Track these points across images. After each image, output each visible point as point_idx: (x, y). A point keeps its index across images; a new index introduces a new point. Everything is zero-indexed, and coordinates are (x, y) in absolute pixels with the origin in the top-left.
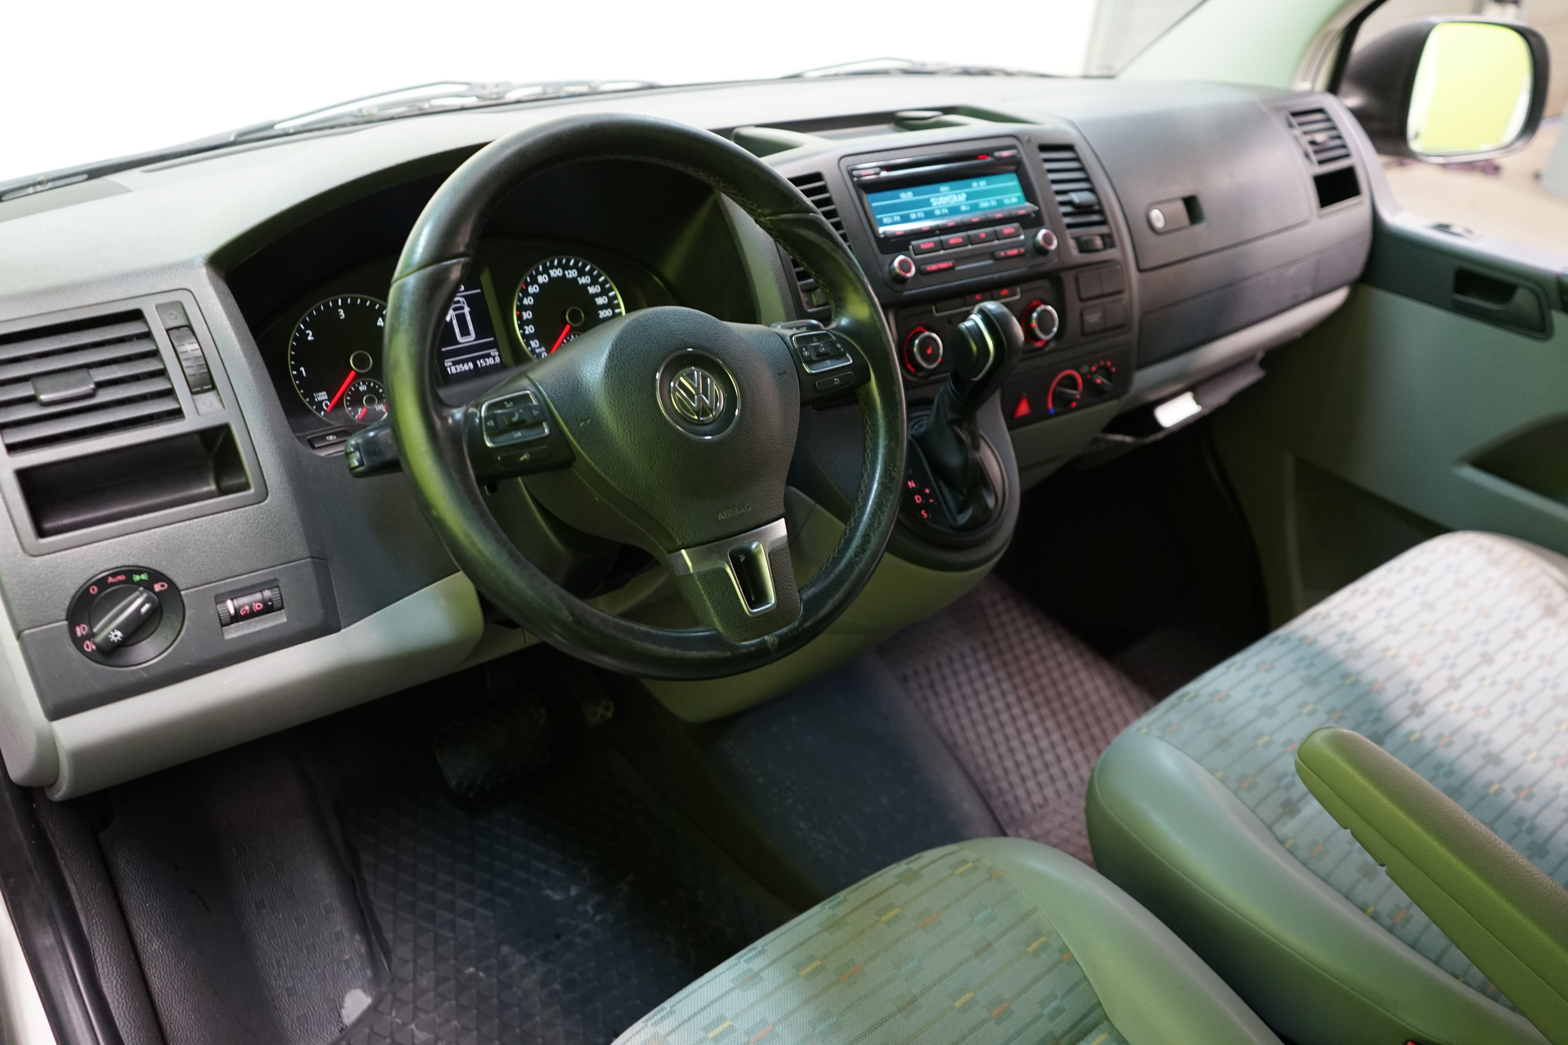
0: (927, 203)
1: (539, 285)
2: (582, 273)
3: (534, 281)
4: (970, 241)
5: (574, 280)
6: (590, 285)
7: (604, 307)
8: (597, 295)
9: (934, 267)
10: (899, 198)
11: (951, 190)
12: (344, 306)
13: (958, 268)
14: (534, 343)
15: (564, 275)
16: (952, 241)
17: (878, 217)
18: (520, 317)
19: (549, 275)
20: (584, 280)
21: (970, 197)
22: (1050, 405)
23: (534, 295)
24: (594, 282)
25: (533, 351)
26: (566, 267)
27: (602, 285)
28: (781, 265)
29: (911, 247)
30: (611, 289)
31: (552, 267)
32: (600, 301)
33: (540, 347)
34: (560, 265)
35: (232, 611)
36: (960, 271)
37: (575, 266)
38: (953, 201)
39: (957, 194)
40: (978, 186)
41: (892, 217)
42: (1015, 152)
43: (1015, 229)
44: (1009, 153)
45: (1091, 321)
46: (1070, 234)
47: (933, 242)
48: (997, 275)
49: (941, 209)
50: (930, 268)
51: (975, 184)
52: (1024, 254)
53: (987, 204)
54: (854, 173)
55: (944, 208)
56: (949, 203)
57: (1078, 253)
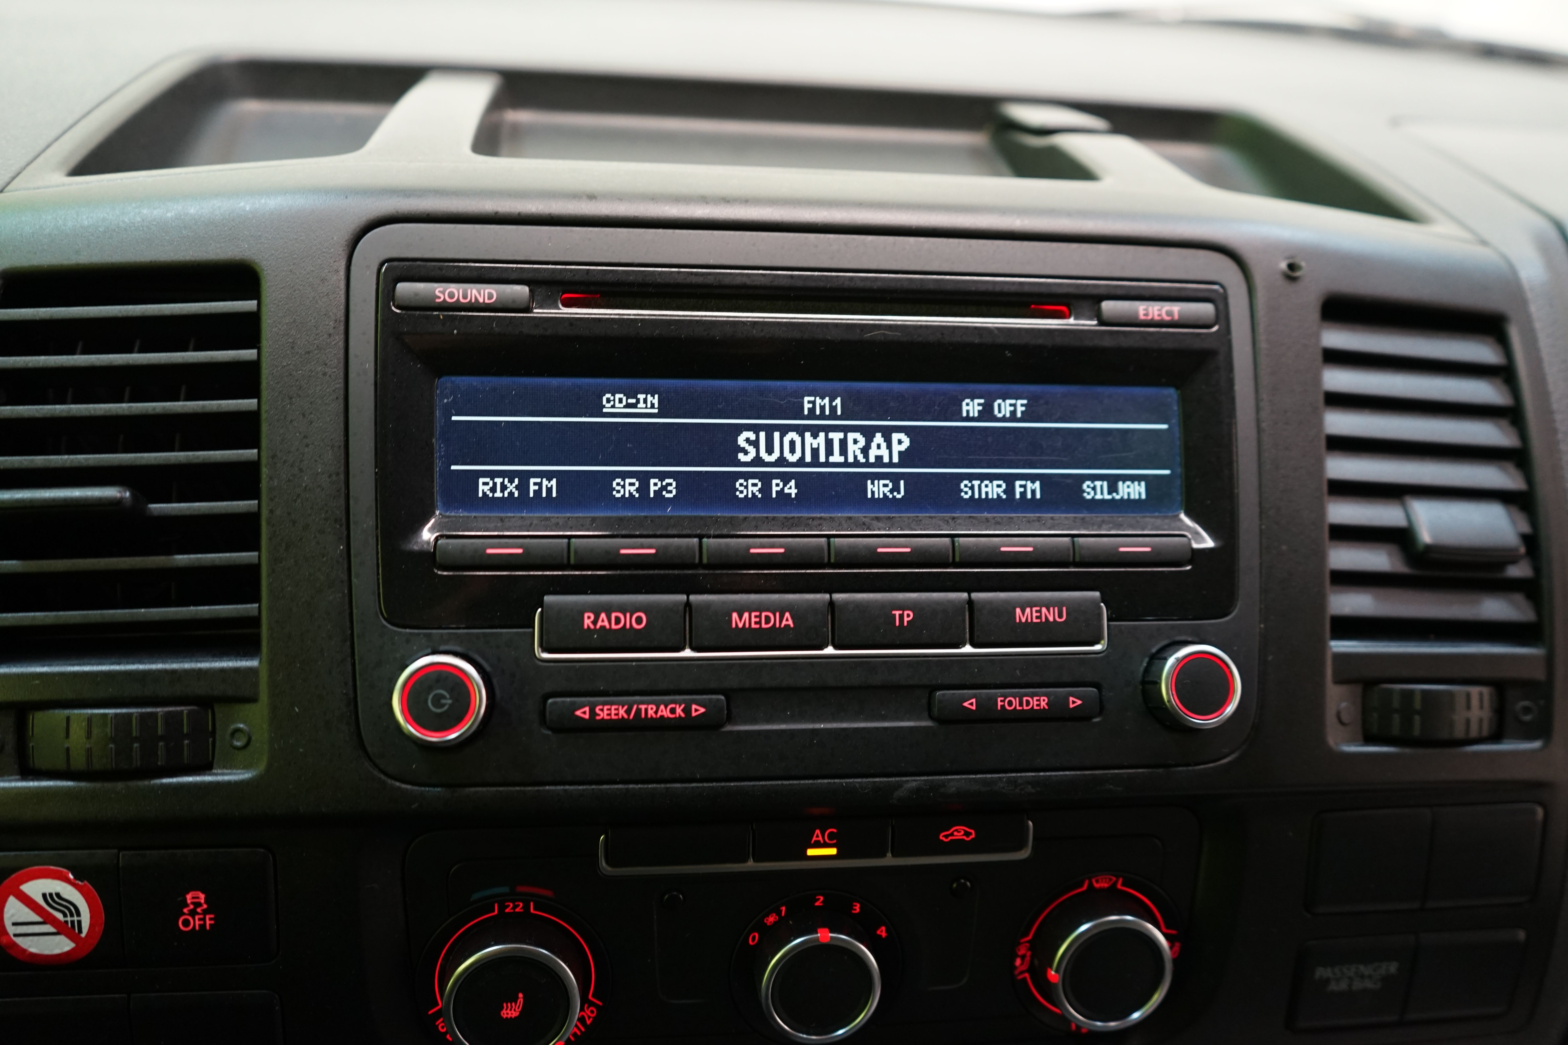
0: (722, 446)
4: (835, 627)
9: (610, 710)
11: (848, 413)
13: (737, 728)
16: (740, 620)
17: (458, 466)
21: (922, 448)
29: (539, 613)
36: (740, 736)
38: (837, 458)
39: (869, 433)
40: (987, 413)
41: (524, 477)
42: (1206, 309)
43: (1074, 609)
44: (1176, 309)
45: (1343, 986)
46: (1341, 658)
47: (646, 609)
48: (913, 782)
49: (766, 479)
50: (592, 712)
51: (972, 407)
52: (1080, 716)
53: (994, 490)
54: (404, 288)
55: (786, 478)
56: (815, 462)
57: (1352, 741)
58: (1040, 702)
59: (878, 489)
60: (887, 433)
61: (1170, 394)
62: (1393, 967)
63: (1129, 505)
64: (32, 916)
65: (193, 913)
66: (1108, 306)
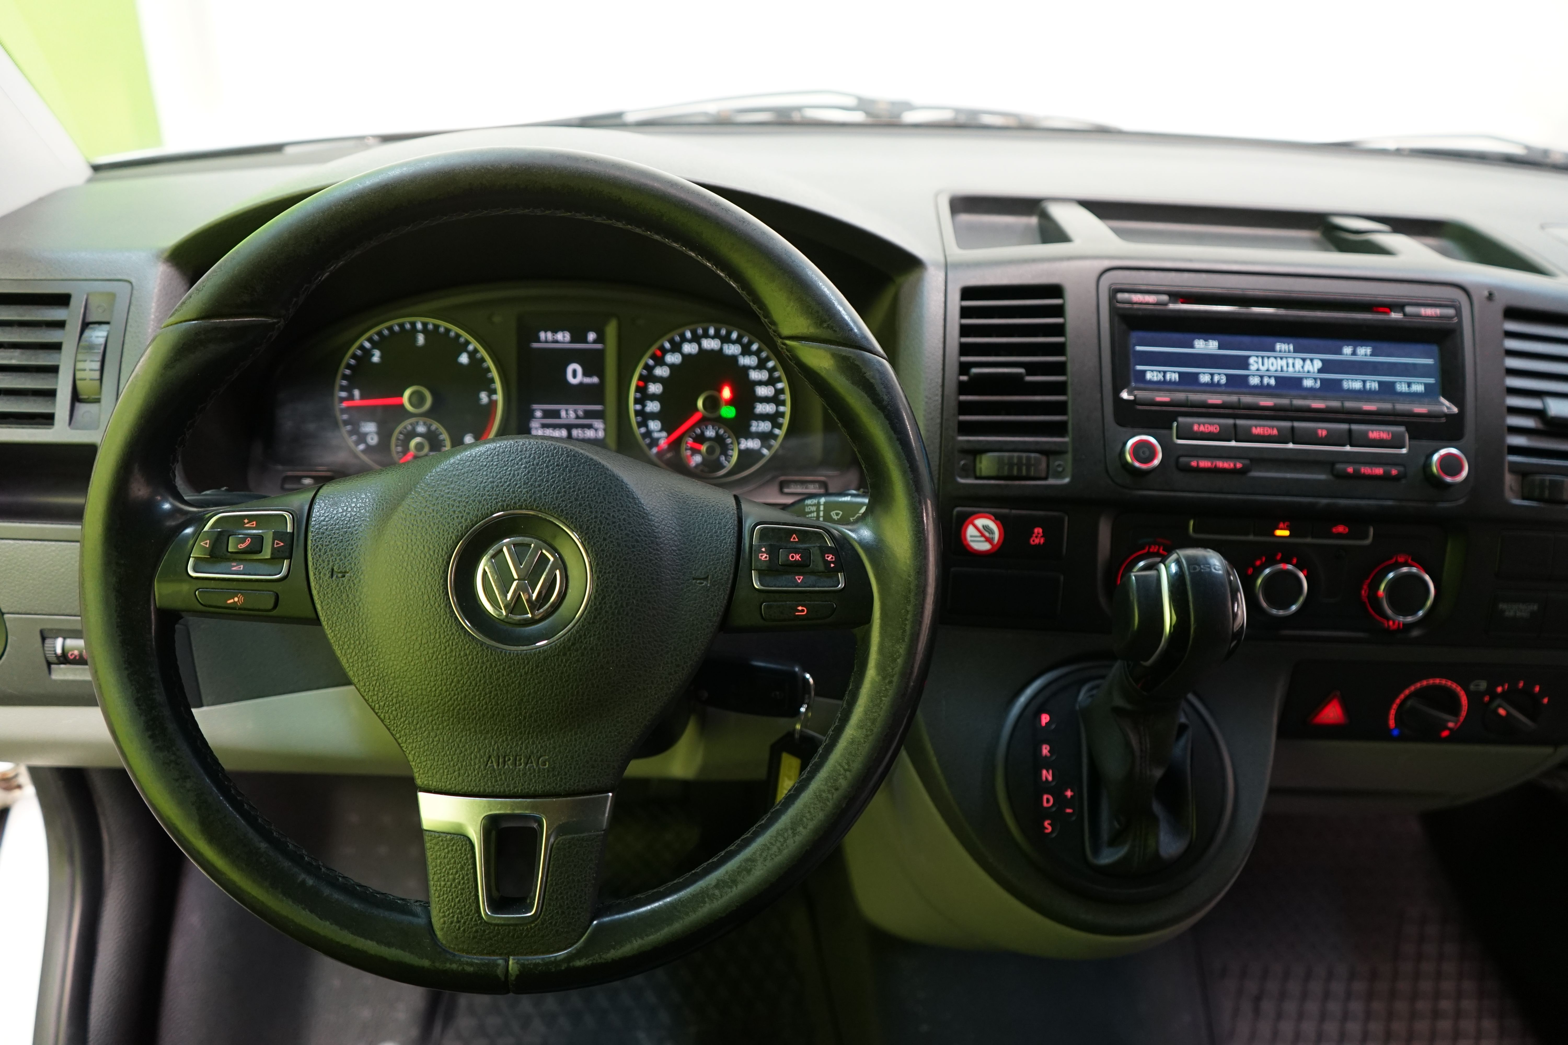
0: (1244, 363)
1: (683, 355)
2: (746, 351)
3: (676, 348)
4: (1293, 436)
5: (734, 358)
6: (754, 368)
7: (766, 400)
8: (760, 383)
9: (1205, 464)
10: (1192, 346)
11: (1295, 351)
12: (425, 330)
13: (1255, 474)
14: (654, 425)
15: (721, 349)
16: (1256, 431)
17: (1139, 368)
18: (641, 389)
19: (700, 345)
20: (745, 361)
21: (1327, 367)
22: (1392, 723)
23: (672, 367)
24: (761, 366)
25: (648, 434)
26: (726, 340)
27: (771, 371)
28: (940, 406)
29: (1175, 424)
30: (779, 380)
31: (706, 335)
32: (763, 391)
33: (660, 431)
34: (717, 335)
35: (59, 651)
36: (1254, 478)
37: (738, 341)
38: (1291, 369)
39: (1304, 360)
40: (1354, 353)
41: (1165, 372)
42: (1451, 312)
43: (1394, 435)
44: (1437, 311)
45: (1511, 614)
46: (1512, 464)
47: (1219, 425)
48: (1324, 501)
49: (1262, 377)
50: (1198, 464)
51: (1347, 350)
52: (1396, 479)
53: (1357, 385)
54: (1121, 296)
55: (1270, 377)
56: (1282, 371)
57: (1517, 498)
58: (1379, 471)
59: (1308, 383)
60: (1312, 360)
61: (1435, 348)
62: (1535, 607)
63: (1416, 394)
64: (977, 534)
65: (1036, 537)
66: (1409, 310)
